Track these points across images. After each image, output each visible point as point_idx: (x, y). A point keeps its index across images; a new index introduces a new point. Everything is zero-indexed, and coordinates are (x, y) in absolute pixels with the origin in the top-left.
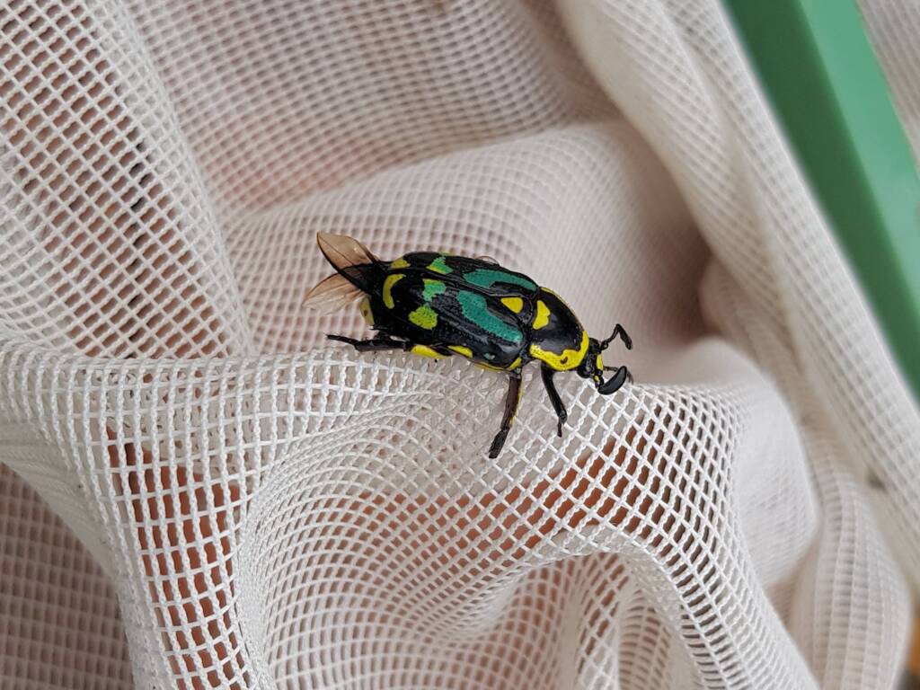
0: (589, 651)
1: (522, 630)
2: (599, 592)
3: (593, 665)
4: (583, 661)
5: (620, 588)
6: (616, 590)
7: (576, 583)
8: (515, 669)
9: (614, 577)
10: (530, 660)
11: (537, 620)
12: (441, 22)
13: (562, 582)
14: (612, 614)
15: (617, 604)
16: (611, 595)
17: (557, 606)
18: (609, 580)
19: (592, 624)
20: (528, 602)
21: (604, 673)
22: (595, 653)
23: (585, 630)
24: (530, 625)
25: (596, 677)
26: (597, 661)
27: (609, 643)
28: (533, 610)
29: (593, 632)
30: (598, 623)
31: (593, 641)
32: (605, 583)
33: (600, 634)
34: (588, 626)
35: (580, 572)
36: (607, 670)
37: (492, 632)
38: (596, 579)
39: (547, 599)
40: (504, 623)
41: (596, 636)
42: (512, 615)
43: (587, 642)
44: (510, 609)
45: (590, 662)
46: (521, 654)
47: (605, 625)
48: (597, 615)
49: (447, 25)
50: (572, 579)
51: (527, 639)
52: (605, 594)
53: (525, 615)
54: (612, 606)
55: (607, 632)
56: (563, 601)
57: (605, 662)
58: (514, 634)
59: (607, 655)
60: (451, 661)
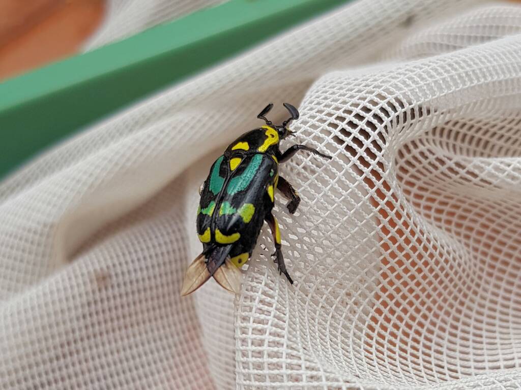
0: (475, 176)
1: (470, 229)
2: (436, 168)
3: (484, 173)
4: (482, 180)
5: (434, 154)
6: (435, 157)
7: (433, 186)
8: (499, 237)
9: (426, 158)
10: (493, 226)
11: (463, 217)
12: (114, 278)
13: (434, 196)
14: (450, 159)
15: (444, 156)
16: (438, 159)
17: (451, 202)
18: (428, 161)
19: (457, 173)
20: (449, 222)
21: (491, 166)
22: (476, 172)
23: (461, 178)
24: (466, 223)
25: (493, 171)
26: (481, 169)
27: (470, 162)
28: (455, 219)
29: (462, 172)
30: (457, 169)
31: (468, 172)
32: (430, 163)
33: (463, 167)
34: (458, 176)
35: (425, 183)
36: (489, 164)
37: (471, 250)
38: (427, 170)
39: (447, 208)
40: (464, 240)
41: (465, 170)
42: (458, 234)
43: (469, 177)
44: (453, 234)
45: (482, 175)
46: (488, 232)
47: (458, 165)
48: (451, 169)
49: (117, 275)
50: (431, 188)
51: (477, 227)
52: (437, 164)
53: (459, 225)
54: (445, 159)
55: (463, 163)
56: (446, 197)
57: (483, 165)
58: (473, 235)
59: (479, 163)
60: (493, 280)
